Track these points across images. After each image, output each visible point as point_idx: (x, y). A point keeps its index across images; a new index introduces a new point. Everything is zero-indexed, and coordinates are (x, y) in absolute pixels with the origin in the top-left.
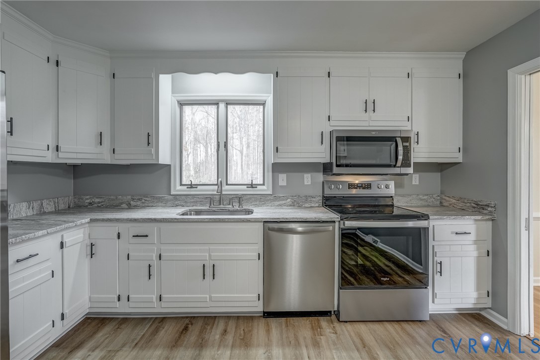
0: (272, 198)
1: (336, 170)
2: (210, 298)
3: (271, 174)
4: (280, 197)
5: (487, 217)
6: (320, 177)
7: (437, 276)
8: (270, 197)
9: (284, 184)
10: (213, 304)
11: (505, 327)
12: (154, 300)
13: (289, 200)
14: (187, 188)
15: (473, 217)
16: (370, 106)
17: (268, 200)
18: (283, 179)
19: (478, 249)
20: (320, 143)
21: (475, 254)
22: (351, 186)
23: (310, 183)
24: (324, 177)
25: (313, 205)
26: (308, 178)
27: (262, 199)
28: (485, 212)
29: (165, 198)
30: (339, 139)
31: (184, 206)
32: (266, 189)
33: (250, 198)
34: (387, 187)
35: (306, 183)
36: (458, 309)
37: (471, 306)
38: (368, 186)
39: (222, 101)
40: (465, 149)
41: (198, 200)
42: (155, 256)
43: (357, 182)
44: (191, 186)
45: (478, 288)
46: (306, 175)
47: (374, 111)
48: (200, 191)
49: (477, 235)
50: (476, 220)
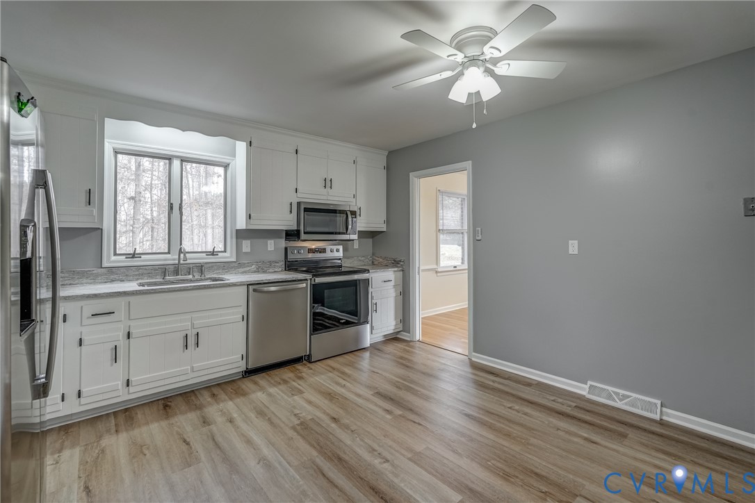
0: (236, 265)
1: (303, 236)
2: (192, 368)
3: (234, 240)
4: (245, 264)
5: (400, 269)
6: (282, 243)
7: (374, 314)
8: (234, 264)
9: (248, 250)
10: (195, 374)
11: (409, 339)
12: (120, 387)
13: (253, 266)
14: (126, 258)
15: (393, 269)
16: (328, 183)
17: (232, 268)
18: (246, 246)
19: (396, 291)
20: (289, 212)
21: (394, 295)
22: (310, 251)
23: (273, 249)
24: (286, 243)
25: (276, 270)
26: (271, 244)
27: (227, 267)
28: (399, 265)
29: (94, 272)
30: (306, 210)
31: (123, 281)
32: (230, 256)
33: (212, 267)
34: (338, 250)
35: (269, 249)
36: (385, 336)
37: (392, 332)
38: (323, 251)
39: (177, 157)
40: (388, 222)
41: (145, 272)
42: (121, 335)
43: (314, 247)
44: (134, 255)
45: (396, 319)
46: (269, 242)
47: (331, 187)
48: (145, 260)
49: (395, 282)
50: (395, 271)
